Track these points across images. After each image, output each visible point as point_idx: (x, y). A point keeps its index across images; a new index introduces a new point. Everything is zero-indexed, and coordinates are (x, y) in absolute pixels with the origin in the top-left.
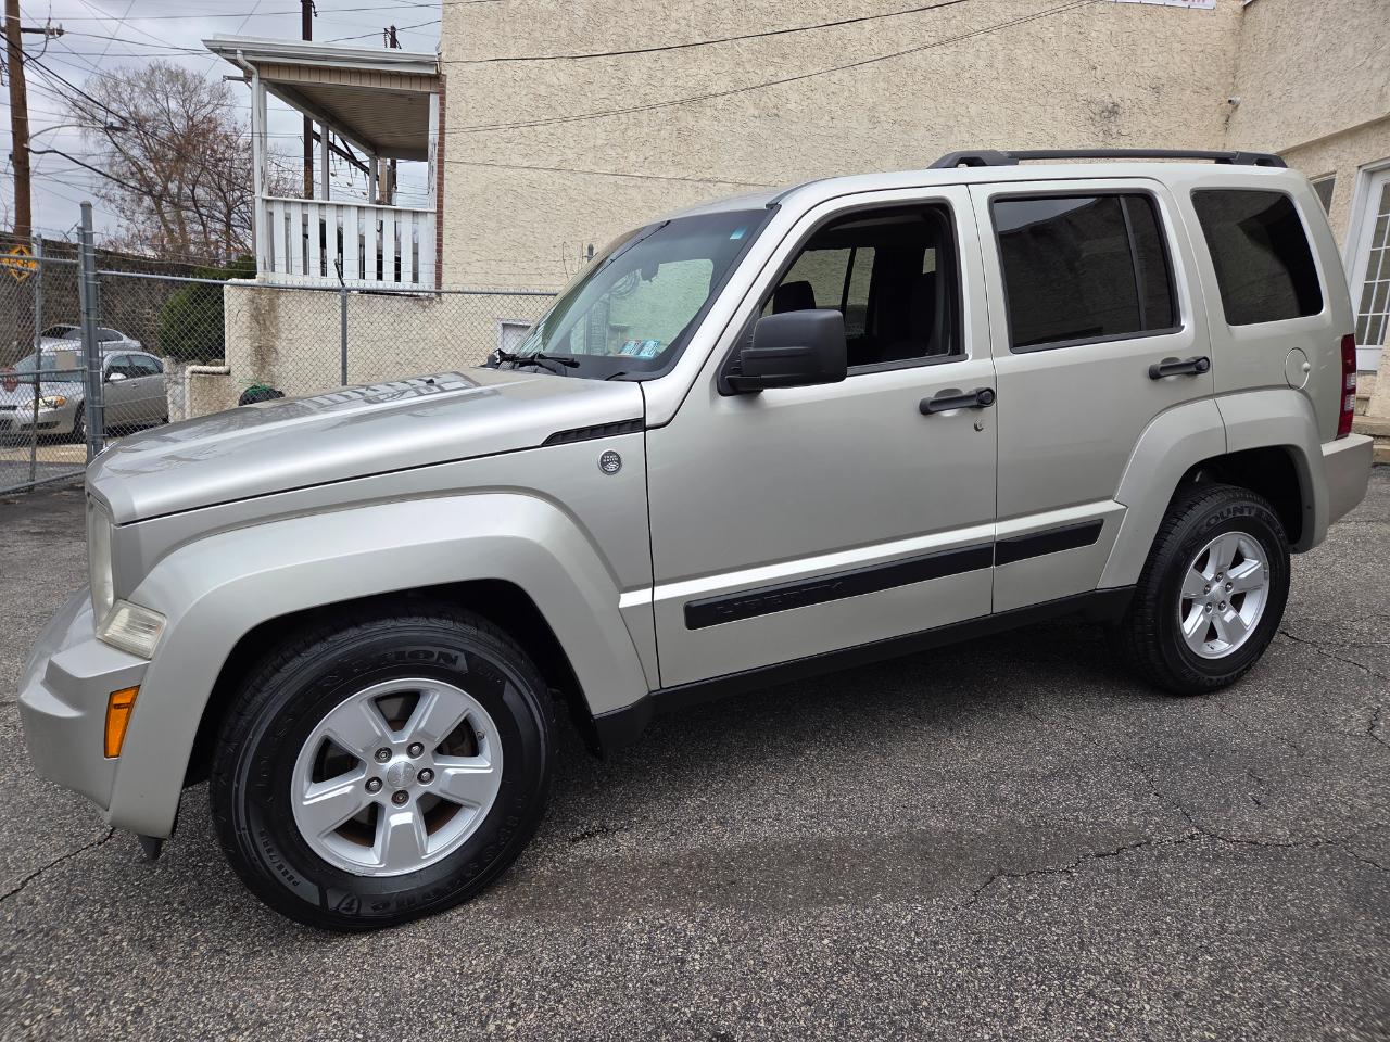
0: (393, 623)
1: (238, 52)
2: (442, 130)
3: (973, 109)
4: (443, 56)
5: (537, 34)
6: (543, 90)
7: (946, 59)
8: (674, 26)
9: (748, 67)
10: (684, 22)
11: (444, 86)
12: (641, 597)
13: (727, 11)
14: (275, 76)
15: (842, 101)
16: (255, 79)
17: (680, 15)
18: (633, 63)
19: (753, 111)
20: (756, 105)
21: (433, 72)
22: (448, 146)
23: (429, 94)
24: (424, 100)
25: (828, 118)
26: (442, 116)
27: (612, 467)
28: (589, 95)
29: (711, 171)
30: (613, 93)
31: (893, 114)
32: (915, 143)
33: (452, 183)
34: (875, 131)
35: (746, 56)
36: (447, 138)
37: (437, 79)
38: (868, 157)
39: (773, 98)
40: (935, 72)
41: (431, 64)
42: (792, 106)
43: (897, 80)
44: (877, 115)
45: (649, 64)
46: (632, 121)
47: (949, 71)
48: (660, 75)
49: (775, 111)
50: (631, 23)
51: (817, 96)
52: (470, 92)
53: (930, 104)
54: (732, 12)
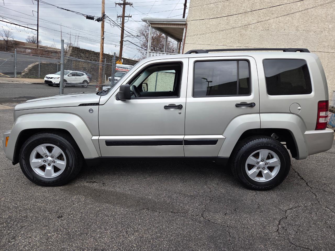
0: (48, 134)
1: (148, 21)
2: (185, 36)
3: (330, 26)
4: (188, 19)
5: (209, 13)
6: (208, 26)
7: (323, 12)
8: (243, 8)
9: (262, 17)
10: (246, 7)
11: (187, 26)
12: (96, 138)
13: (258, 3)
14: (154, 26)
15: (288, 25)
16: (150, 27)
17: (245, 5)
18: (231, 18)
19: (261, 29)
20: (263, 27)
21: (185, 23)
22: (186, 40)
23: (184, 28)
24: (183, 29)
25: (283, 30)
26: (186, 33)
27: (91, 112)
28: (219, 26)
29: (248, 44)
30: (225, 26)
31: (303, 28)
32: (310, 36)
33: (186, 48)
34: (298, 33)
35: (261, 15)
36: (186, 38)
37: (186, 25)
38: (294, 40)
39: (268, 25)
40: (319, 16)
41: (185, 22)
42: (273, 27)
43: (306, 19)
44: (298, 28)
45: (235, 18)
46: (229, 32)
47: (324, 16)
48: (237, 21)
49: (268, 28)
50: (232, 8)
51: (281, 24)
52: (192, 27)
53: (316, 25)
54: (259, 4)
